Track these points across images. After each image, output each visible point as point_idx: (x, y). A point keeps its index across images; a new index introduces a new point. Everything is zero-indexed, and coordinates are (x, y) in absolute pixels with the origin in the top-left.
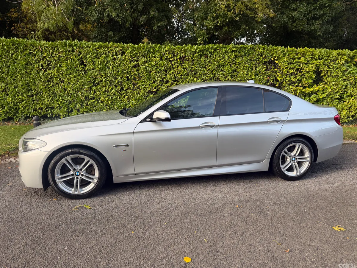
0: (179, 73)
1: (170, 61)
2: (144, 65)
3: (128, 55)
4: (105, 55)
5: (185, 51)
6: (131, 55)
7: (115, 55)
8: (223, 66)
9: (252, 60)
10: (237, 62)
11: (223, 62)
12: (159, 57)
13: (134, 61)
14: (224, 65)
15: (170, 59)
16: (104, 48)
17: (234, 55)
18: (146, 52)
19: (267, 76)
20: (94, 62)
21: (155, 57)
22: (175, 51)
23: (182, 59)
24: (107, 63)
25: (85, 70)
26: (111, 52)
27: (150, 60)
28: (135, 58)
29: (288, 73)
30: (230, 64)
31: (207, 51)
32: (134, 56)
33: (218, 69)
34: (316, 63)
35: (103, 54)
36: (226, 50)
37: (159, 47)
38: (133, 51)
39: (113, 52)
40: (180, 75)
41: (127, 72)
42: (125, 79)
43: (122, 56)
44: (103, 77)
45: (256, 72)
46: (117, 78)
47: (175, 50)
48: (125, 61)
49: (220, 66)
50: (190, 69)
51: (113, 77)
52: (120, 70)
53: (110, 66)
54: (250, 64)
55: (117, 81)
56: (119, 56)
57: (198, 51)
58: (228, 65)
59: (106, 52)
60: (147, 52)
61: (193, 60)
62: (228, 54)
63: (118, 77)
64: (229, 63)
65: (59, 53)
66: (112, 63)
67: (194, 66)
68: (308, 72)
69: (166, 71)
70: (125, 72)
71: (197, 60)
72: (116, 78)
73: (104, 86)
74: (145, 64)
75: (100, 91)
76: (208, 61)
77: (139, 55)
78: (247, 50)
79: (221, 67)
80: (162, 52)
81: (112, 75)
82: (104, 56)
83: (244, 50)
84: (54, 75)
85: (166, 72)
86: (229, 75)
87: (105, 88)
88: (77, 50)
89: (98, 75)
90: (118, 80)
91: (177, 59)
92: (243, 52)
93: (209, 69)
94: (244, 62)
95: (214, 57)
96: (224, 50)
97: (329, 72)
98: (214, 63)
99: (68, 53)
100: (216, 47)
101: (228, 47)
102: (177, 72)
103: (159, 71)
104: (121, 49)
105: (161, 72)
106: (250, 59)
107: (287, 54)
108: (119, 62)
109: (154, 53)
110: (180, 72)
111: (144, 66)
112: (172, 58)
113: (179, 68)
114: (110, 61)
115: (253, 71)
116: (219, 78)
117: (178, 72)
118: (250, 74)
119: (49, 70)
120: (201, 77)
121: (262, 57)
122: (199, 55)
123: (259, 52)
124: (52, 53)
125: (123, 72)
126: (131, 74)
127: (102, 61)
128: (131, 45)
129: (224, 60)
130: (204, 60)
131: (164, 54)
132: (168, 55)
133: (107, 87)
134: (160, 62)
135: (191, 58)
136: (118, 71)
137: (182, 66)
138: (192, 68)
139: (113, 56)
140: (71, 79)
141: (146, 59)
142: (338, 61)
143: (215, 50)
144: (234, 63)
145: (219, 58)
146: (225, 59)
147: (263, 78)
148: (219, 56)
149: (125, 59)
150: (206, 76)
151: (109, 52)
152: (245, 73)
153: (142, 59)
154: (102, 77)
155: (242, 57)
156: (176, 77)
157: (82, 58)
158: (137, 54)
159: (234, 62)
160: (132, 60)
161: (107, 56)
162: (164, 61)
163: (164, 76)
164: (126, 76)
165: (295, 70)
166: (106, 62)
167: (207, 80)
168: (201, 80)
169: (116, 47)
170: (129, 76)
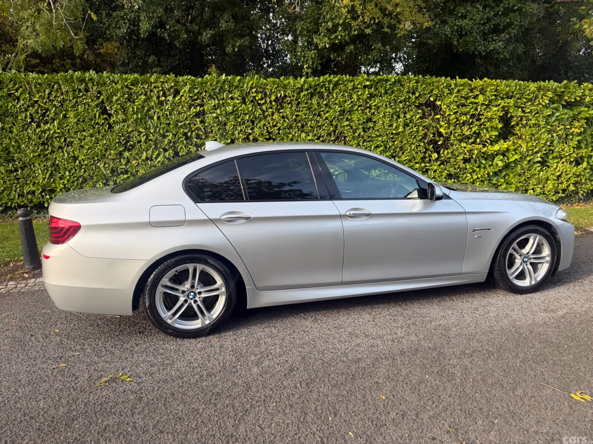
0: (275, 126)
1: (259, 104)
2: (214, 113)
3: (185, 95)
4: (145, 97)
5: (285, 87)
6: (191, 95)
7: (163, 96)
8: (350, 112)
9: (399, 101)
10: (373, 104)
11: (350, 106)
12: (240, 98)
13: (197, 106)
14: (351, 110)
15: (259, 102)
16: (142, 85)
17: (367, 92)
18: (217, 90)
19: (424, 127)
20: (124, 110)
21: (232, 98)
22: (267, 87)
23: (280, 101)
24: (148, 111)
25: (109, 124)
26: (155, 91)
27: (223, 103)
28: (198, 101)
29: (458, 122)
30: (362, 108)
31: (322, 87)
32: (196, 97)
33: (341, 117)
34: (503, 104)
35: (142, 94)
36: (354, 85)
37: (239, 81)
38: (195, 88)
39: (158, 92)
40: (277, 128)
41: (185, 124)
42: (181, 138)
43: (174, 97)
44: (142, 135)
45: (404, 121)
46: (167, 136)
47: (267, 85)
48: (181, 107)
49: (344, 111)
50: (294, 117)
51: (160, 133)
52: (171, 122)
53: (154, 114)
54: (396, 108)
55: (166, 141)
56: (170, 98)
57: (306, 87)
58: (357, 110)
59: (145, 91)
60: (219, 90)
61: (299, 103)
62: (358, 91)
63: (168, 134)
64: (359, 106)
65: (62, 94)
66: (157, 111)
67: (300, 114)
68: (490, 119)
69: (253, 122)
70: (180, 124)
71: (306, 103)
72: (165, 137)
73: (144, 150)
74: (215, 110)
75: (137, 160)
76: (325, 104)
77: (205, 95)
78: (389, 85)
79: (346, 113)
80: (244, 90)
81: (157, 130)
82: (143, 97)
83: (384, 85)
84: (55, 132)
85: (253, 124)
86: (360, 126)
87: (147, 154)
88: (95, 88)
89: (132, 131)
90: (168, 140)
91: (271, 102)
92: (382, 87)
93: (326, 118)
94: (384, 105)
95: (335, 96)
96: (350, 85)
97: (524, 119)
98: (335, 108)
99: (79, 94)
100: (336, 79)
101: (357, 81)
102: (271, 124)
103: (240, 123)
104: (173, 84)
105: (243, 123)
106: (394, 100)
107: (456, 91)
108: (170, 108)
109: (230, 92)
110: (277, 123)
111: (215, 115)
112: (262, 99)
113: (276, 116)
114: (153, 106)
115: (401, 119)
116: (344, 133)
117: (274, 124)
118: (395, 125)
119: (44, 124)
120: (314, 131)
121: (414, 96)
122: (308, 94)
123: (409, 88)
124: (50, 94)
125: (177, 125)
126: (191, 128)
127: (140, 106)
128: (190, 79)
129: (352, 102)
130: (318, 103)
131: (249, 92)
132: (255, 95)
133: (150, 152)
134: (241, 106)
135: (296, 100)
136: (169, 124)
137: (281, 113)
138: (297, 116)
139: (158, 98)
140: (84, 139)
141: (217, 102)
142: (539, 101)
143: (336, 84)
144: (368, 107)
145: (342, 98)
146: (353, 100)
147: (417, 131)
148: (342, 95)
149: (180, 102)
150: (322, 129)
151: (151, 91)
152: (387, 124)
153: (210, 102)
154: (140, 134)
155: (381, 96)
156: (269, 133)
157: (102, 102)
158: (201, 94)
159: (368, 105)
160: (193, 105)
161: (149, 99)
162: (249, 104)
163: (250, 131)
164: (183, 131)
165: (469, 117)
166: (146, 108)
167: (323, 137)
168: (312, 136)
169: (163, 83)
170: (188, 132)
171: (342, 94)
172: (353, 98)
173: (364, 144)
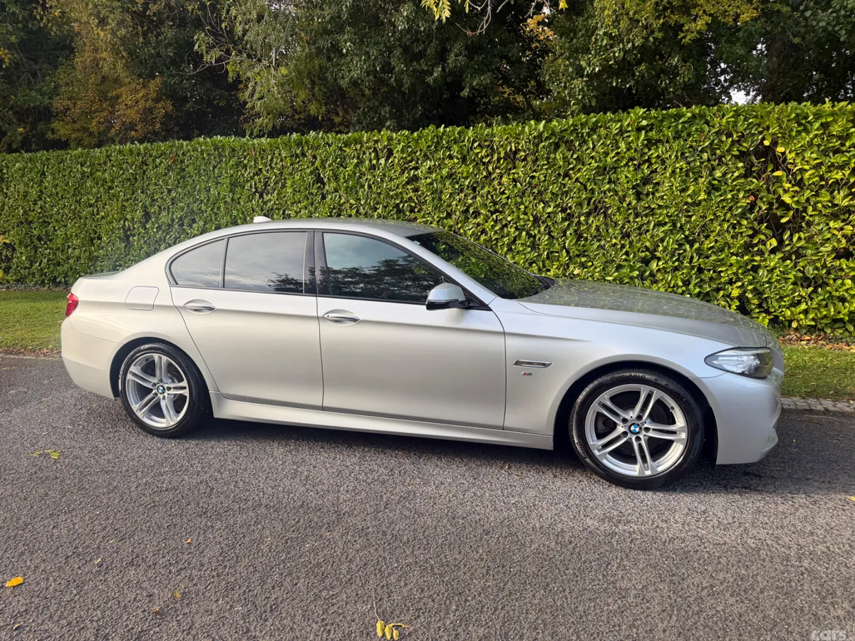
0: (503, 193)
1: (483, 163)
2: (429, 178)
3: (398, 155)
4: (357, 161)
5: (518, 137)
6: (404, 156)
7: (375, 158)
8: (616, 168)
9: (700, 148)
10: (654, 156)
11: (615, 159)
12: (460, 156)
13: (411, 169)
14: (616, 166)
15: (484, 160)
16: (355, 145)
17: (643, 138)
18: (434, 147)
19: (748, 191)
20: (336, 177)
21: (450, 157)
22: (494, 139)
23: (511, 158)
24: (359, 177)
25: (322, 194)
26: (368, 152)
27: (439, 164)
28: (412, 163)
30: (635, 162)
31: (571, 133)
32: (409, 158)
33: (600, 178)
35: (354, 157)
36: (621, 127)
37: (459, 133)
38: (408, 147)
39: (371, 154)
40: (505, 196)
41: (396, 194)
42: (392, 210)
43: (387, 159)
44: (353, 207)
45: (710, 182)
47: (495, 136)
48: (393, 171)
49: (605, 169)
50: (529, 179)
51: (371, 205)
52: (382, 191)
53: (366, 182)
54: (694, 161)
55: (376, 215)
56: (383, 161)
57: (547, 135)
58: (627, 164)
59: (358, 153)
61: (536, 160)
62: (629, 136)
63: (378, 206)
64: (630, 160)
65: (281, 160)
66: (369, 177)
67: (537, 174)
69: (474, 189)
70: (391, 193)
71: (547, 159)
72: (375, 209)
74: (430, 174)
76: (575, 159)
77: (420, 155)
78: (683, 122)
79: (609, 171)
80: (465, 145)
81: (368, 202)
82: (355, 161)
83: (674, 124)
86: (631, 192)
88: (310, 152)
89: (344, 203)
90: (378, 213)
91: (499, 159)
92: (669, 128)
93: (577, 179)
94: (673, 157)
95: (591, 146)
96: (615, 128)
98: (591, 163)
99: (296, 159)
100: (594, 120)
101: (626, 120)
102: (498, 191)
103: (458, 190)
104: (386, 143)
105: (461, 191)
106: (692, 147)
108: (382, 174)
109: (448, 149)
110: (505, 189)
111: (429, 181)
112: (486, 156)
113: (504, 179)
114: (365, 172)
115: (703, 179)
116: (604, 202)
117: (502, 191)
118: (692, 189)
119: (266, 194)
120: (556, 200)
122: (550, 144)
124: (271, 161)
125: (389, 194)
126: (402, 198)
127: (351, 172)
129: (617, 153)
130: (565, 158)
131: (471, 148)
132: (478, 151)
134: (460, 167)
135: (532, 154)
136: (380, 194)
137: (511, 174)
138: (533, 177)
139: (370, 161)
141: (432, 163)
143: (594, 128)
144: (645, 161)
145: (603, 148)
146: (619, 150)
147: (735, 200)
148: (602, 144)
149: (393, 165)
150: (569, 197)
151: (364, 153)
152: (677, 187)
153: (425, 164)
155: (668, 142)
156: (495, 203)
157: (317, 168)
158: (416, 153)
159: (646, 157)
160: (407, 168)
161: (361, 163)
162: (470, 164)
163: (471, 202)
164: (395, 202)
166: (357, 175)
167: (570, 208)
168: (554, 208)
169: (376, 142)
170: (400, 203)
171: (602, 142)
172: (620, 147)
173: (637, 220)
